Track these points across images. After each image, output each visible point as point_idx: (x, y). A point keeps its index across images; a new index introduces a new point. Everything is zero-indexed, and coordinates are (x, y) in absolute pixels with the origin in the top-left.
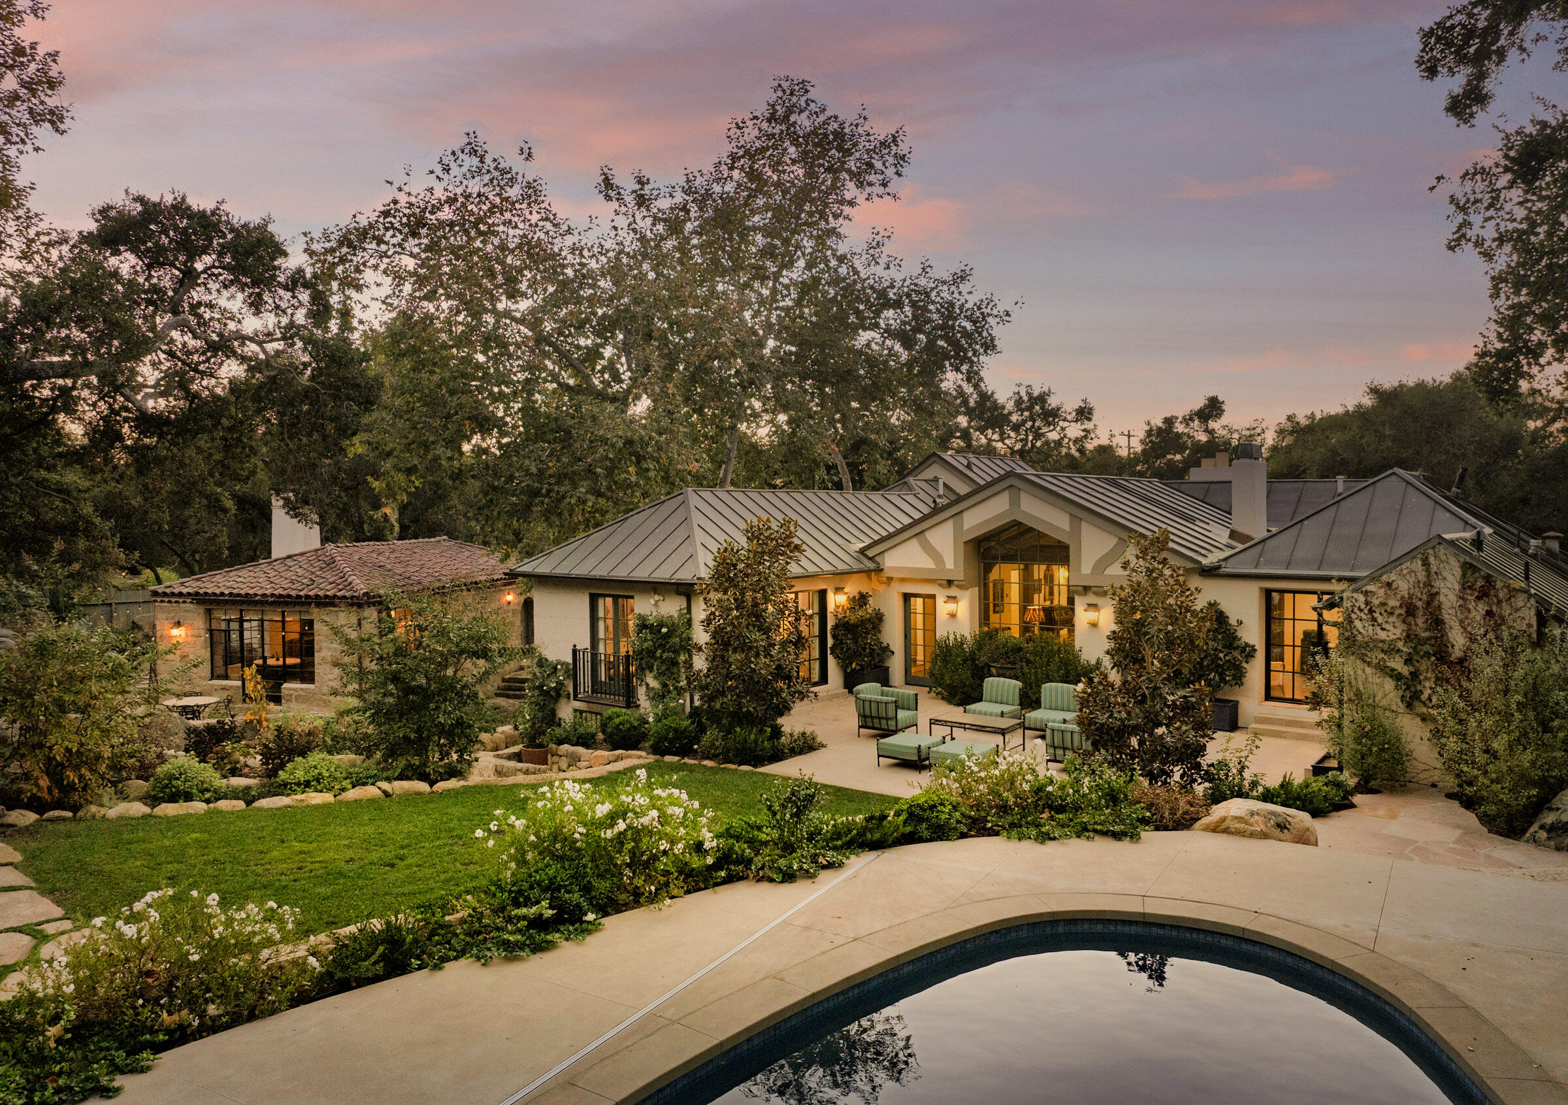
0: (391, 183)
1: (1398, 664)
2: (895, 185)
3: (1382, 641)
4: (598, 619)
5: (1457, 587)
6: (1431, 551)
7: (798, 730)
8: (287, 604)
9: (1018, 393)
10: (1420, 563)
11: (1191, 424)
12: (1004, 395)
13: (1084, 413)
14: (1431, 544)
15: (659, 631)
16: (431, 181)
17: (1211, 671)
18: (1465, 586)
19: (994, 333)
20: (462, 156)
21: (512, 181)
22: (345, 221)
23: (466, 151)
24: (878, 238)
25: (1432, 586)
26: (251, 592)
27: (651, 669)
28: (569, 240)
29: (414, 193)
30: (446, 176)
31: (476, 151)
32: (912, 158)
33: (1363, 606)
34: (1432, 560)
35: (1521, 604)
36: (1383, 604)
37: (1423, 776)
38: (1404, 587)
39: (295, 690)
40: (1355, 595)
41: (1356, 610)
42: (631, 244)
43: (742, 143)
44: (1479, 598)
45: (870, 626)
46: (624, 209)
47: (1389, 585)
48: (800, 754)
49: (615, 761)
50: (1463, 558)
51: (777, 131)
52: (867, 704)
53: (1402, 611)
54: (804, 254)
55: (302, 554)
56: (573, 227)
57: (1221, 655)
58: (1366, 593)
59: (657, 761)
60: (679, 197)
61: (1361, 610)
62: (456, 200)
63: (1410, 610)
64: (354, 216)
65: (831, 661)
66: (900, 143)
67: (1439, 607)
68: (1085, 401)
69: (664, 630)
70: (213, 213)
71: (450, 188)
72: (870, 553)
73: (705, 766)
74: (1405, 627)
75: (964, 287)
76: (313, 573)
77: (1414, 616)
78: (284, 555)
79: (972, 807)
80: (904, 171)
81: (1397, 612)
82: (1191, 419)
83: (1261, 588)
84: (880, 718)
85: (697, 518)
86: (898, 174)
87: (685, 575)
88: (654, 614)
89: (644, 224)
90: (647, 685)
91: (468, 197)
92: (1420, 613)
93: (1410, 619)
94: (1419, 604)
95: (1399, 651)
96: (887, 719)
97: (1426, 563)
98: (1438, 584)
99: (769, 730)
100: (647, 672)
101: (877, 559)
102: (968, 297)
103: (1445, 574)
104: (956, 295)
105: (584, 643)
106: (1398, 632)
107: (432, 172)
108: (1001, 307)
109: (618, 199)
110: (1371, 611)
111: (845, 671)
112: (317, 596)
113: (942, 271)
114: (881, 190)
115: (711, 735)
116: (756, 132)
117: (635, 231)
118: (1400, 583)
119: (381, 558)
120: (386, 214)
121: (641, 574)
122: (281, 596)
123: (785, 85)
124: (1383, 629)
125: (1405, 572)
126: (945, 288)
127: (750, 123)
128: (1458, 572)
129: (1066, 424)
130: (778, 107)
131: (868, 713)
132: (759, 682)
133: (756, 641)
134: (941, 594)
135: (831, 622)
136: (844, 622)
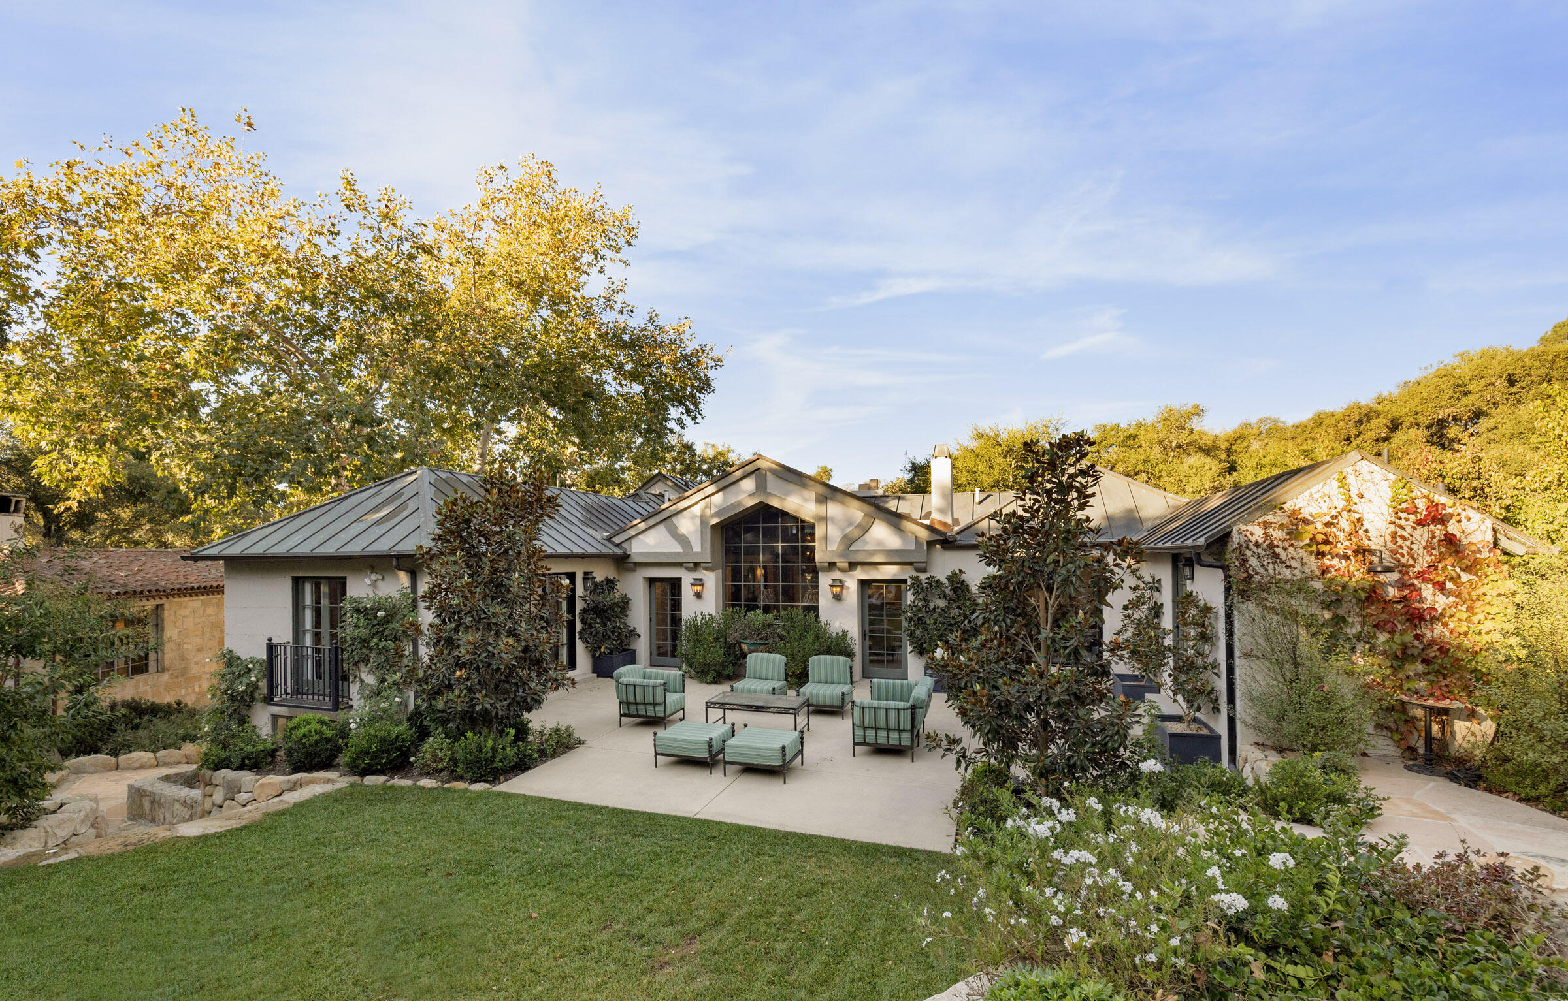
4: (303, 607)
5: (1387, 511)
6: (1350, 470)
7: (550, 725)
10: (1336, 484)
15: (375, 615)
18: (1398, 508)
25: (1353, 511)
27: (366, 661)
33: (1261, 541)
34: (1351, 479)
40: (1250, 528)
41: (1251, 545)
45: (618, 610)
47: (1295, 513)
48: (554, 755)
49: (290, 790)
50: (1394, 475)
52: (631, 689)
58: (1265, 525)
59: (352, 785)
61: (1258, 545)
65: (580, 647)
69: (381, 614)
72: (617, 540)
73: (421, 788)
77: (1329, 549)
81: (1306, 545)
84: (645, 704)
85: (430, 493)
87: (409, 547)
88: (370, 596)
90: (362, 681)
94: (1336, 534)
95: (1308, 591)
96: (655, 705)
97: (1344, 484)
98: (1362, 508)
99: (513, 732)
100: (362, 666)
101: (624, 545)
103: (1370, 496)
106: (1308, 569)
110: (1271, 546)
111: (593, 656)
115: (435, 743)
118: (1310, 510)
121: (354, 549)
124: (1287, 567)
125: (1316, 496)
128: (1387, 492)
131: (631, 699)
132: (498, 669)
133: (495, 615)
134: (687, 578)
135: (579, 606)
136: (592, 605)
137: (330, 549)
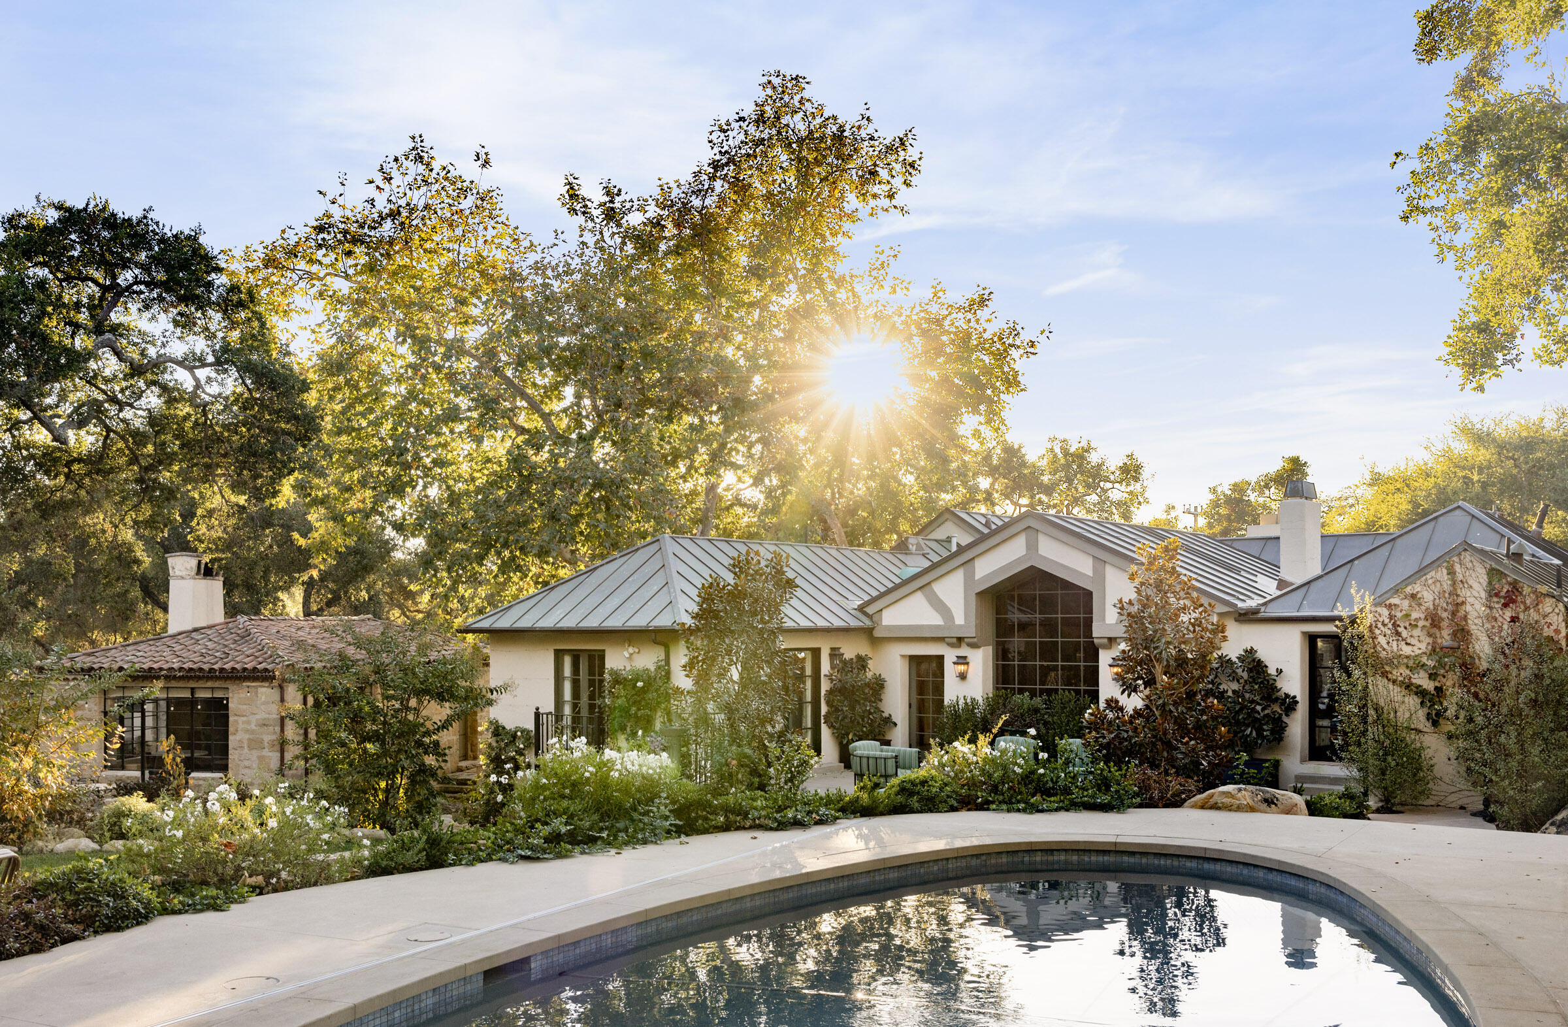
0: (324, 195)
1: (1422, 680)
2: (904, 196)
3: (1407, 657)
4: (564, 678)
5: (1483, 595)
6: (1455, 559)
8: (199, 678)
9: (1052, 450)
10: (1445, 571)
11: (1267, 492)
12: (1035, 453)
13: (1131, 471)
14: (1457, 552)
15: (635, 686)
16: (371, 192)
17: (1248, 726)
18: (1492, 593)
19: (1017, 367)
20: (406, 163)
21: (464, 192)
22: (271, 236)
23: (411, 157)
24: (883, 258)
25: (1458, 596)
26: (155, 666)
28: (532, 258)
29: (349, 206)
30: (386, 186)
31: (421, 157)
32: (923, 165)
33: (1387, 621)
34: (1457, 568)
35: (1548, 610)
36: (1407, 616)
37: (1451, 798)
38: (1428, 597)
39: (204, 779)
40: (1379, 609)
41: (1380, 625)
42: (597, 266)
43: (726, 148)
44: (1505, 605)
45: (869, 693)
46: (590, 225)
47: (1413, 596)
50: (1490, 563)
51: (765, 135)
52: (864, 761)
53: (1427, 624)
54: (795, 277)
55: (210, 627)
56: (536, 243)
57: (1259, 708)
58: (1390, 606)
60: (652, 211)
61: (1384, 625)
62: (399, 213)
63: (1434, 621)
64: (283, 231)
65: (825, 732)
66: (909, 147)
67: (1465, 618)
68: (1130, 456)
69: (640, 684)
70: (139, 222)
71: (393, 198)
72: (870, 611)
74: (1430, 640)
75: (983, 314)
76: (226, 646)
77: (1439, 628)
78: (190, 628)
79: (963, 785)
80: (914, 180)
81: (1421, 623)
82: (1267, 486)
83: (1304, 633)
85: (675, 565)
86: (907, 184)
87: (665, 621)
88: (628, 668)
89: (612, 241)
91: (412, 211)
92: (1445, 624)
93: (1435, 630)
94: (1444, 615)
95: (1424, 665)
97: (1451, 573)
98: (1464, 593)
101: (877, 616)
102: (986, 325)
103: (1471, 582)
104: (973, 324)
105: (548, 706)
106: (1423, 646)
107: (371, 182)
108: (1025, 337)
109: (584, 213)
110: (1395, 625)
111: (839, 742)
112: (233, 669)
113: (958, 295)
114: (886, 202)
116: (742, 137)
117: (602, 249)
118: (1425, 594)
119: (300, 633)
120: (320, 229)
121: (615, 622)
122: (191, 669)
123: (776, 81)
124: (1407, 644)
125: (1430, 582)
126: (960, 315)
127: (735, 125)
128: (1484, 579)
129: (1109, 485)
130: (768, 108)
134: (950, 655)
135: (825, 686)
136: (839, 685)
137: (592, 622)
